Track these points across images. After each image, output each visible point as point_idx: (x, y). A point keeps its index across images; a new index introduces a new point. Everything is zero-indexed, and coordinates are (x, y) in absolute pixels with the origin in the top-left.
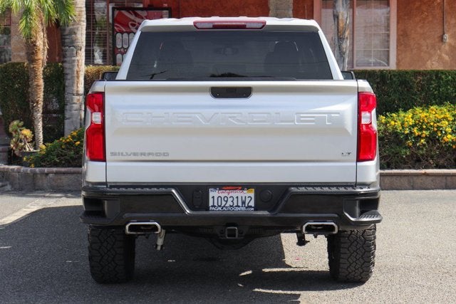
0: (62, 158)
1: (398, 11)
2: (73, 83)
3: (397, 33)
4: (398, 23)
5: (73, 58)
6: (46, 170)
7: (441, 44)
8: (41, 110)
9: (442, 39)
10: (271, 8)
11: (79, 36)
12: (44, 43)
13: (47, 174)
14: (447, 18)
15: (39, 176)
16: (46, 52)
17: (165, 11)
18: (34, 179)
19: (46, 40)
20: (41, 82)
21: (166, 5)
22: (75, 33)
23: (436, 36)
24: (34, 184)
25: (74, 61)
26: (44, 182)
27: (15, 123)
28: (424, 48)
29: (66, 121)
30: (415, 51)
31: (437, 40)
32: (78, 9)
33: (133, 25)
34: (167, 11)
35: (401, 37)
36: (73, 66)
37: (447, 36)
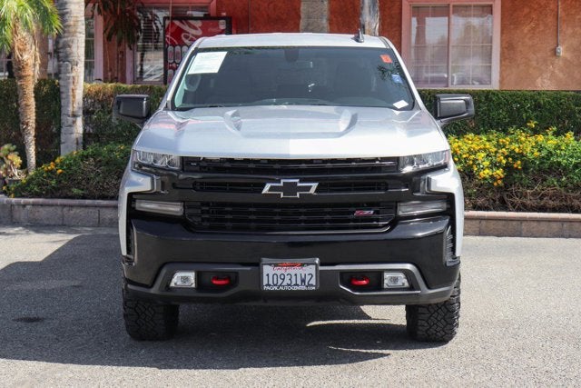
0: (44, 188)
1: (502, 19)
2: (68, 103)
3: (501, 45)
4: (502, 33)
5: (68, 75)
6: (22, 201)
7: (554, 58)
8: (33, 133)
9: (555, 52)
10: (302, 16)
11: (74, 49)
12: (36, 57)
13: (24, 206)
14: (563, 27)
15: (16, 207)
16: (38, 67)
17: (221, 21)
18: (11, 211)
19: (38, 54)
20: (32, 102)
21: (224, 14)
22: (70, 47)
23: (548, 49)
24: (12, 216)
25: (69, 77)
26: (21, 214)
27: (6, 147)
28: (534, 63)
29: (62, 146)
30: (522, 67)
31: (549, 54)
32: (72, 19)
33: (187, 37)
34: (224, 21)
35: (506, 50)
36: (69, 83)
37: (561, 49)
